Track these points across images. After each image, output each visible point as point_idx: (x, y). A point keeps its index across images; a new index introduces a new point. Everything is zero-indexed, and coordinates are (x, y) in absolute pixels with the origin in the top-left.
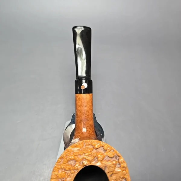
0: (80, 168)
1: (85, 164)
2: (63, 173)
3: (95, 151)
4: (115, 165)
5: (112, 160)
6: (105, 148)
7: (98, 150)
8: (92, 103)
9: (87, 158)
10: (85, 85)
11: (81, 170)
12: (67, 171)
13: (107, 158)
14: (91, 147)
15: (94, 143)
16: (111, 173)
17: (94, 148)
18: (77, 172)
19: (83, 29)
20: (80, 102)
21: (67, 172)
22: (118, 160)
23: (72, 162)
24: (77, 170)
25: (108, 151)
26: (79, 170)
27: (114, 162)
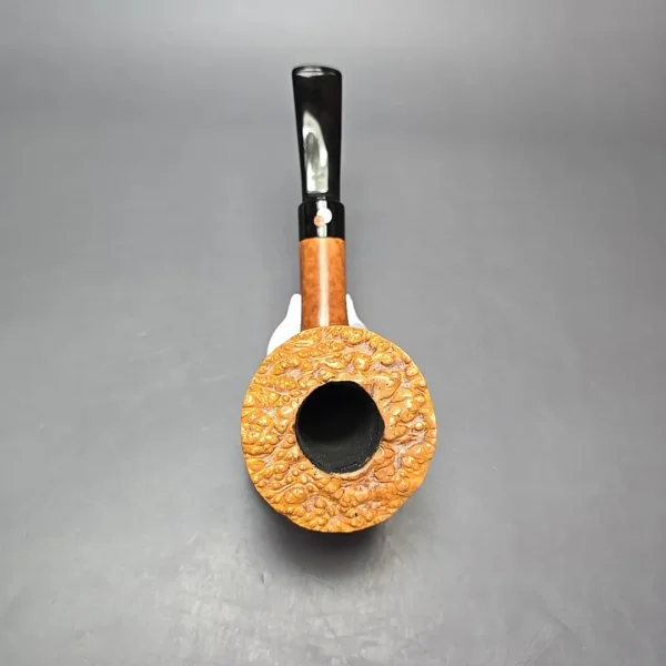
0: (313, 385)
1: (325, 377)
2: (273, 395)
3: (349, 350)
4: (398, 382)
5: (389, 370)
6: (374, 344)
7: (355, 349)
8: (344, 265)
9: (331, 365)
10: (324, 215)
11: (315, 390)
12: (282, 390)
13: (378, 366)
14: (339, 341)
15: (346, 333)
16: (389, 400)
17: (347, 343)
18: (305, 394)
19: (320, 74)
20: (312, 259)
21: (282, 394)
22: (406, 370)
23: (295, 373)
24: (306, 388)
25: (379, 349)
26: (311, 390)
27: (395, 376)
